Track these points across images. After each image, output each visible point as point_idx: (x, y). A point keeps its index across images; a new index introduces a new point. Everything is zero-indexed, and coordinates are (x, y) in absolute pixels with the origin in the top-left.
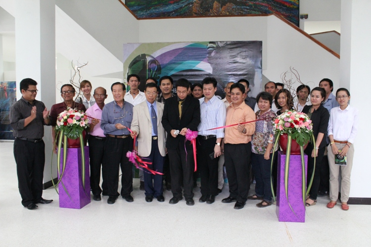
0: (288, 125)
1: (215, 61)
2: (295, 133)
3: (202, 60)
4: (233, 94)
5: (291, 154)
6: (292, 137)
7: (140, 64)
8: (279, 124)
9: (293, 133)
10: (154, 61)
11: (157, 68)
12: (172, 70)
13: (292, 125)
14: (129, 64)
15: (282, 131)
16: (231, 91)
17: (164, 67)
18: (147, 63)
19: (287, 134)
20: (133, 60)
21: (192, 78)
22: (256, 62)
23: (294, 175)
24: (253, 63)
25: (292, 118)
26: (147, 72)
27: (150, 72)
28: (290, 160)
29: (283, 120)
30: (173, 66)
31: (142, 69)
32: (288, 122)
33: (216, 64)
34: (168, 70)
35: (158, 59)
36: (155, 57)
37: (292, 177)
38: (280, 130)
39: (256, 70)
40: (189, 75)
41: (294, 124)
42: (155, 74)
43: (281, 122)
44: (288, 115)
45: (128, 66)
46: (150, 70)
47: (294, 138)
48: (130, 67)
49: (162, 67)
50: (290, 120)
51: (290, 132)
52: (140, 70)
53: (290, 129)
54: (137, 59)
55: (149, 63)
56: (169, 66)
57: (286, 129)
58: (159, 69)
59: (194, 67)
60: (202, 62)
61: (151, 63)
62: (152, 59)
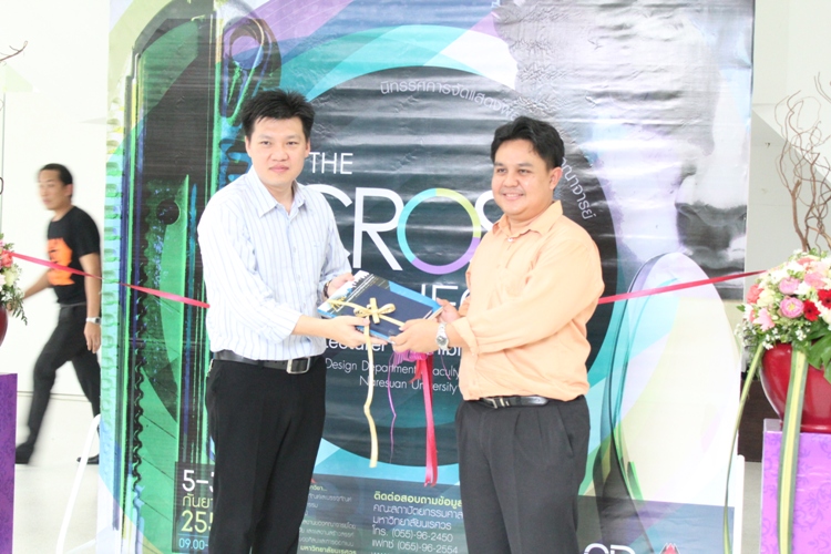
0: (795, 308)
2: (824, 341)
3: (469, 25)
4: (503, 170)
5: (802, 430)
6: (809, 358)
7: (185, 34)
8: (760, 303)
9: (814, 340)
10: (249, 25)
11: (265, 56)
12: (332, 66)
13: (810, 309)
14: (138, 34)
15: (770, 332)
16: (495, 147)
17: (294, 55)
18: (219, 33)
19: (788, 345)
20: (155, 19)
21: (421, 108)
22: (724, 35)
23: (820, 514)
25: (811, 281)
26: (218, 78)
27: (231, 73)
28: (800, 453)
29: (777, 290)
30: (335, 49)
31: (192, 58)
32: (795, 296)
33: (536, 45)
34: (312, 66)
35: (265, 18)
36: (255, 5)
37: (811, 525)
38: (764, 328)
39: (723, 73)
40: (408, 93)
41: (818, 305)
42: (253, 84)
43: (767, 298)
44: (798, 268)
45: (132, 44)
46: (229, 66)
47: (815, 365)
48: (140, 49)
49: (283, 51)
50: (803, 289)
51: (800, 335)
52: (185, 63)
53: (801, 324)
54: (175, 14)
55: (225, 32)
56: (319, 49)
57: (788, 323)
58: (271, 64)
59: (433, 54)
60: (469, 33)
61: (236, 35)
62: (242, 14)
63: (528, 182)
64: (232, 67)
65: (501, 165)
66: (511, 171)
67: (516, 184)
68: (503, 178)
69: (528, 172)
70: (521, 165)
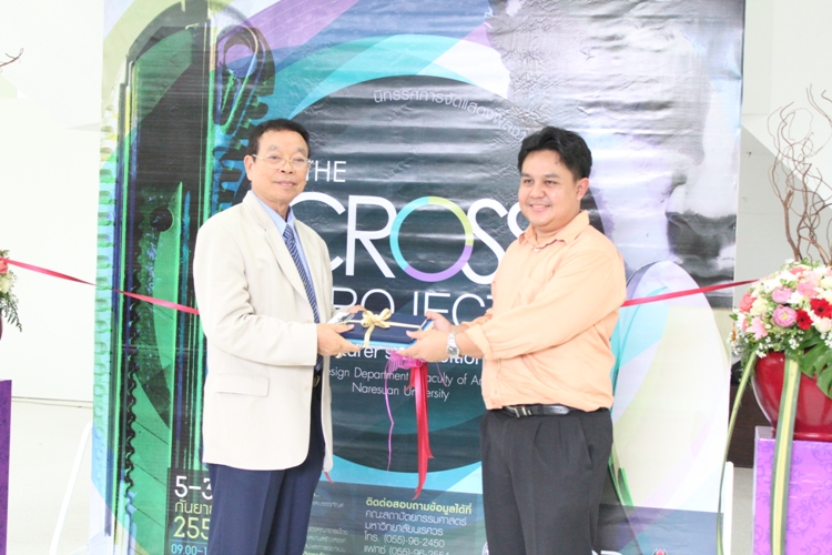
0: (788, 317)
1: (520, 41)
2: (816, 350)
3: (462, 35)
4: (529, 181)
5: (795, 438)
6: (801, 366)
7: (179, 42)
8: (753, 312)
9: (806, 349)
10: (243, 33)
11: (259, 64)
12: (325, 75)
13: (802, 318)
14: (132, 42)
15: (763, 340)
16: (522, 158)
17: (288, 63)
18: (213, 42)
19: (781, 353)
20: (149, 26)
21: (413, 117)
22: (714, 46)
23: (812, 521)
24: (703, 51)
25: (803, 291)
26: (211, 86)
27: (225, 81)
28: (793, 461)
29: (770, 299)
30: (329, 58)
31: (187, 65)
32: (787, 305)
33: (529, 55)
34: (306, 74)
35: (259, 26)
36: (249, 14)
37: (803, 532)
38: (757, 337)
39: (713, 84)
40: (401, 102)
41: (811, 314)
42: (246, 93)
43: (761, 306)
44: (790, 278)
45: (126, 51)
46: (223, 74)
47: (808, 373)
48: (134, 58)
49: (277, 60)
50: (796, 298)
51: (794, 344)
52: (179, 71)
53: (794, 333)
54: (169, 22)
55: (219, 40)
56: (313, 58)
57: (779, 331)
58: (265, 72)
59: (425, 64)
60: (462, 42)
61: (229, 44)
62: (237, 23)
63: (554, 194)
64: (226, 75)
65: (527, 175)
66: (538, 182)
67: (542, 195)
68: (530, 189)
69: (555, 183)
70: (548, 176)
